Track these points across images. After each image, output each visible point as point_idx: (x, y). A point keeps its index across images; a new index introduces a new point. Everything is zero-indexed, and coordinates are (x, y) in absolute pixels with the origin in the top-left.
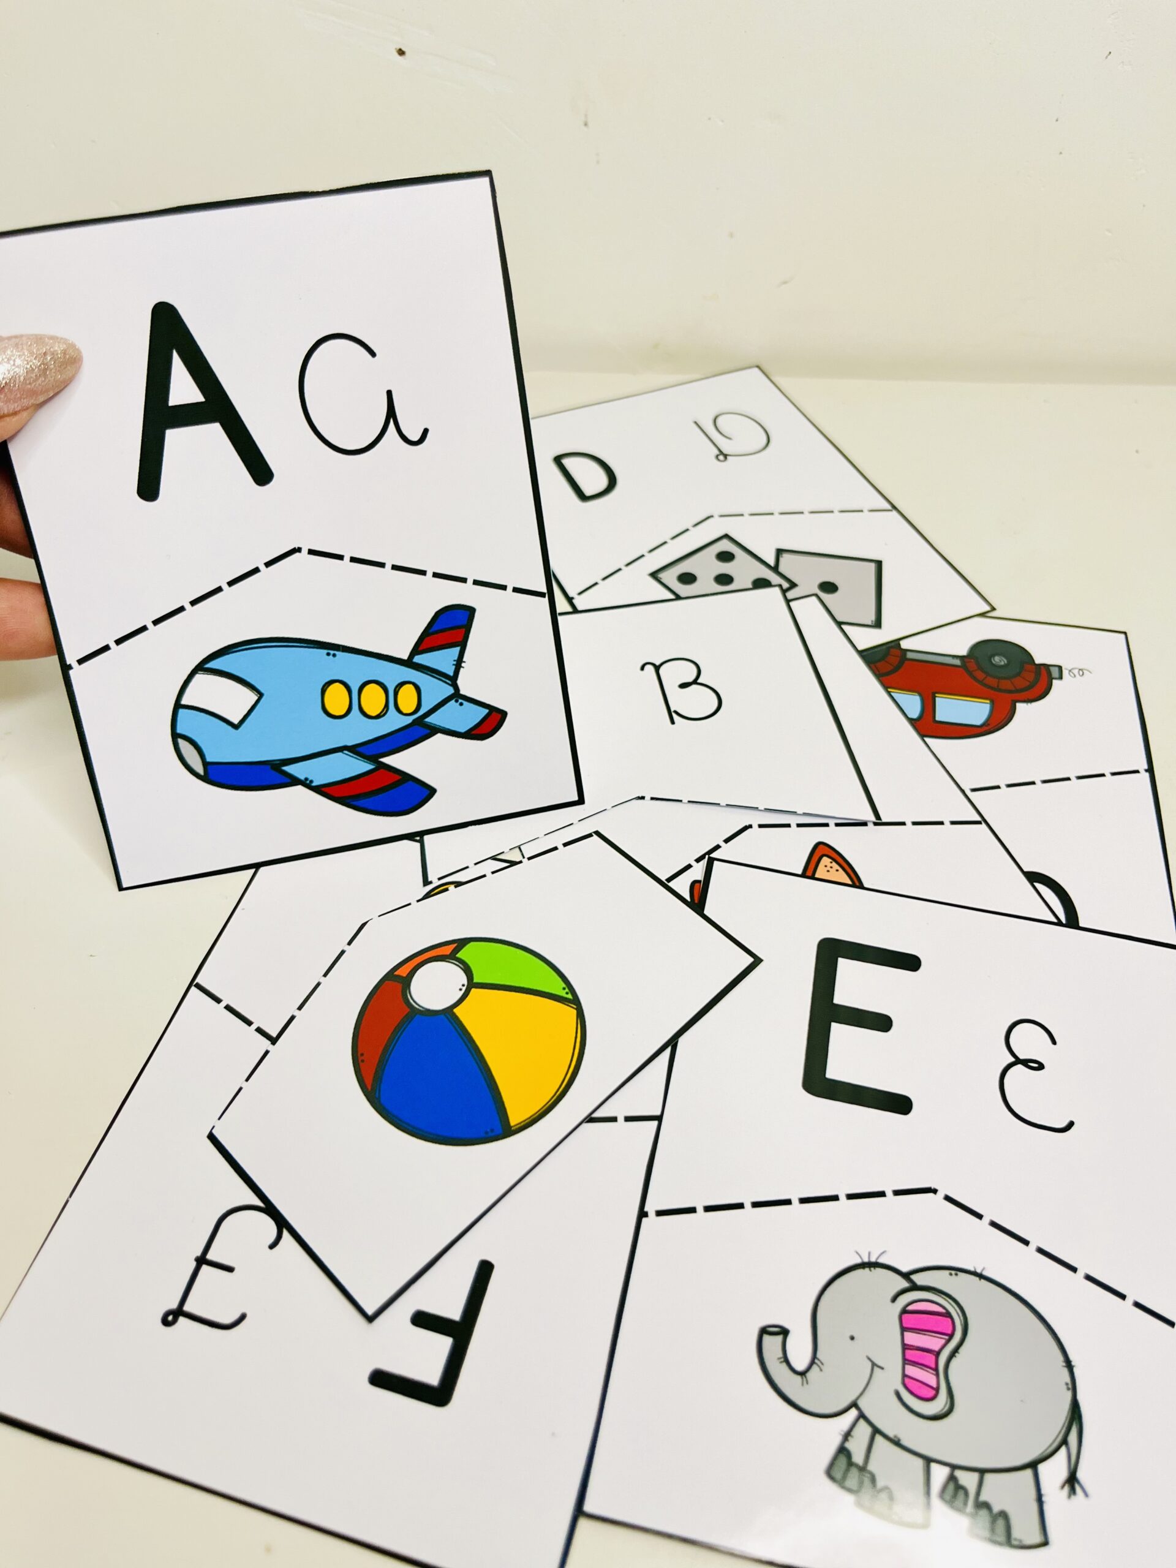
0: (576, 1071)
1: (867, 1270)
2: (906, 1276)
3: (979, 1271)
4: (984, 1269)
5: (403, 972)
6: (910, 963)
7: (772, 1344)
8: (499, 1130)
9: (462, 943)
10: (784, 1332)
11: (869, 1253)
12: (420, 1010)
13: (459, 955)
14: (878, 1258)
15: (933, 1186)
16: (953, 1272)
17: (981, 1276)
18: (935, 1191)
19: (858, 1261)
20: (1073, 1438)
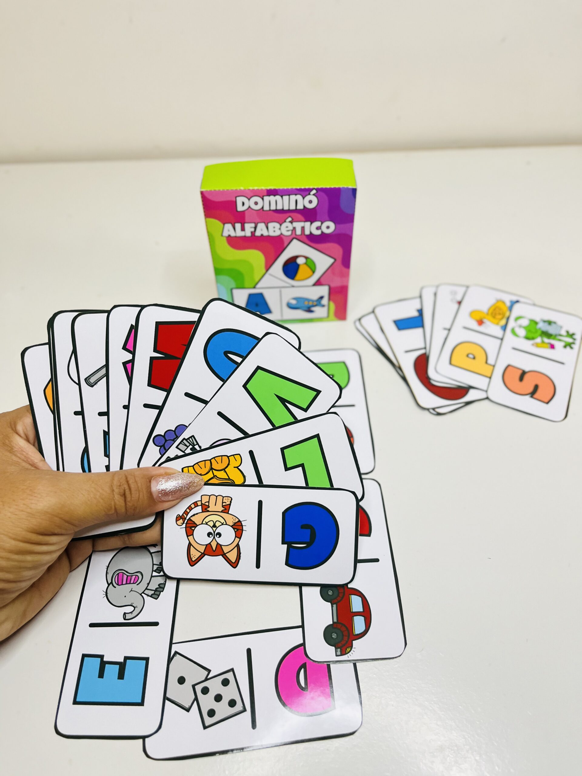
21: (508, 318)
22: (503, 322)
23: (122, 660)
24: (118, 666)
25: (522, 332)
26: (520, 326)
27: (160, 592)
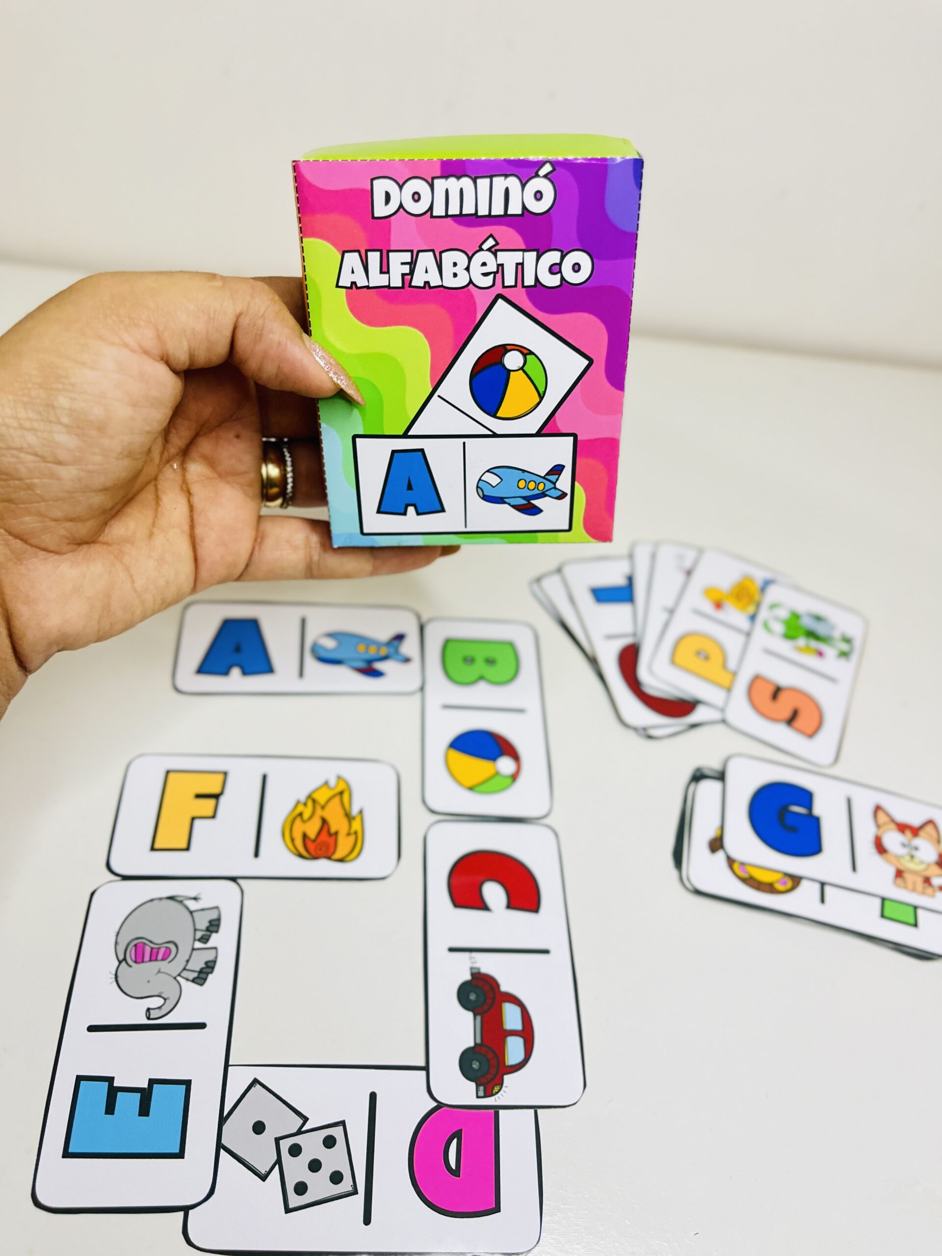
21: (758, 605)
22: (751, 609)
23: (146, 1086)
24: (139, 1094)
25: (779, 628)
26: (777, 619)
27: (208, 974)
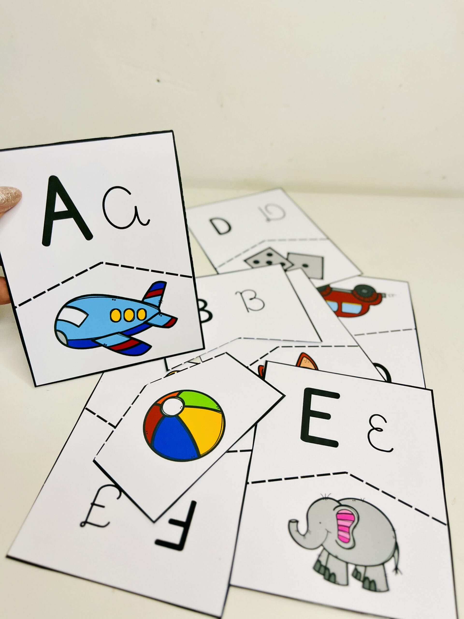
0: (222, 435)
1: (325, 500)
2: (338, 502)
3: (362, 499)
4: (364, 498)
5: (160, 402)
6: (336, 396)
7: (293, 525)
8: (196, 456)
9: (180, 392)
10: (297, 522)
11: (325, 494)
12: (167, 416)
13: (180, 396)
14: (328, 496)
15: (346, 471)
16: (354, 500)
17: (363, 501)
18: (347, 473)
19: (322, 497)
20: (396, 554)
